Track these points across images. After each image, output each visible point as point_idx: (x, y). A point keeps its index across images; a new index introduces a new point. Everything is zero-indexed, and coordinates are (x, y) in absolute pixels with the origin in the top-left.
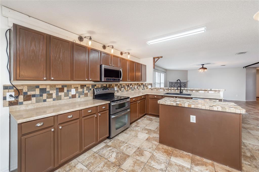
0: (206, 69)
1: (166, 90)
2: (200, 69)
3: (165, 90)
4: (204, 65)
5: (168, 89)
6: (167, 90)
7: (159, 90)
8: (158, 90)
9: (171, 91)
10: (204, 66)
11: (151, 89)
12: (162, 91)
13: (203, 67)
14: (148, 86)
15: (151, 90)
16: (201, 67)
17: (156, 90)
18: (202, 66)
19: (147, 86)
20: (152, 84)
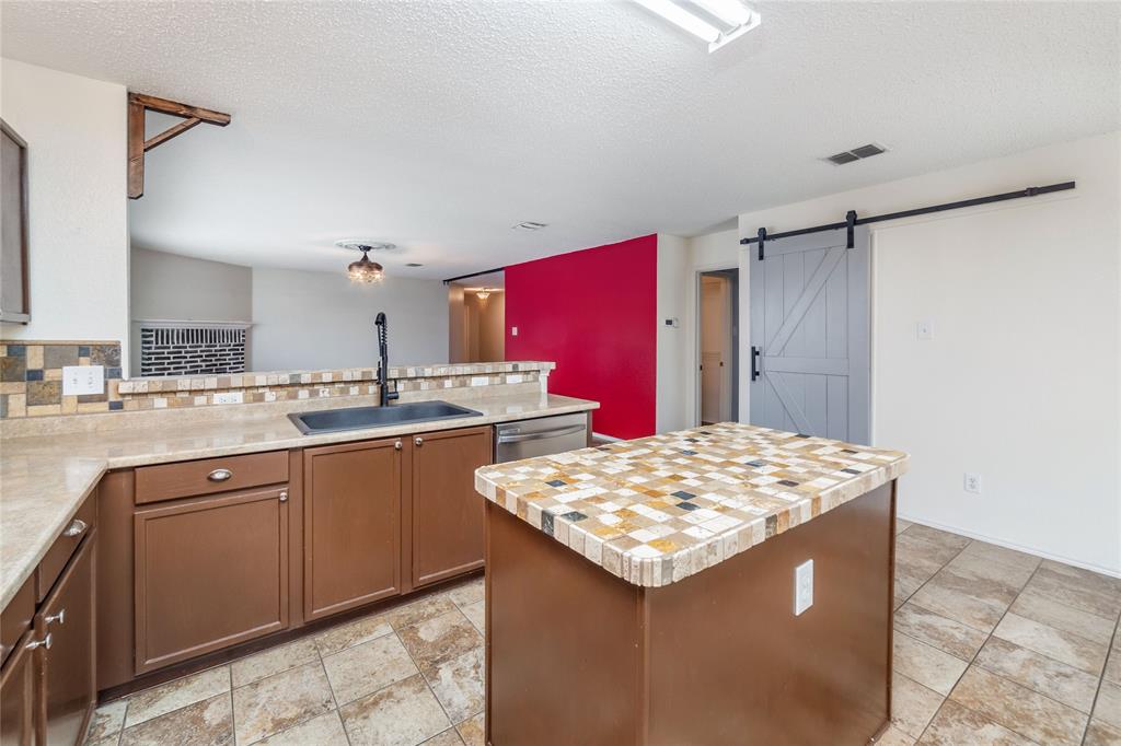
0: (379, 268)
1: (270, 396)
2: (355, 268)
3: (261, 398)
4: (368, 248)
5: (291, 385)
6: (283, 393)
7: (200, 400)
8: (191, 404)
9: (313, 394)
10: (373, 256)
11: (102, 398)
12: (233, 408)
13: (365, 258)
14: (49, 375)
15: (104, 406)
16: (359, 260)
17: (170, 405)
18: (362, 254)
19: (35, 376)
20: (115, 348)
